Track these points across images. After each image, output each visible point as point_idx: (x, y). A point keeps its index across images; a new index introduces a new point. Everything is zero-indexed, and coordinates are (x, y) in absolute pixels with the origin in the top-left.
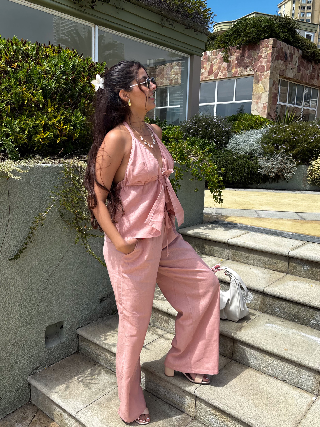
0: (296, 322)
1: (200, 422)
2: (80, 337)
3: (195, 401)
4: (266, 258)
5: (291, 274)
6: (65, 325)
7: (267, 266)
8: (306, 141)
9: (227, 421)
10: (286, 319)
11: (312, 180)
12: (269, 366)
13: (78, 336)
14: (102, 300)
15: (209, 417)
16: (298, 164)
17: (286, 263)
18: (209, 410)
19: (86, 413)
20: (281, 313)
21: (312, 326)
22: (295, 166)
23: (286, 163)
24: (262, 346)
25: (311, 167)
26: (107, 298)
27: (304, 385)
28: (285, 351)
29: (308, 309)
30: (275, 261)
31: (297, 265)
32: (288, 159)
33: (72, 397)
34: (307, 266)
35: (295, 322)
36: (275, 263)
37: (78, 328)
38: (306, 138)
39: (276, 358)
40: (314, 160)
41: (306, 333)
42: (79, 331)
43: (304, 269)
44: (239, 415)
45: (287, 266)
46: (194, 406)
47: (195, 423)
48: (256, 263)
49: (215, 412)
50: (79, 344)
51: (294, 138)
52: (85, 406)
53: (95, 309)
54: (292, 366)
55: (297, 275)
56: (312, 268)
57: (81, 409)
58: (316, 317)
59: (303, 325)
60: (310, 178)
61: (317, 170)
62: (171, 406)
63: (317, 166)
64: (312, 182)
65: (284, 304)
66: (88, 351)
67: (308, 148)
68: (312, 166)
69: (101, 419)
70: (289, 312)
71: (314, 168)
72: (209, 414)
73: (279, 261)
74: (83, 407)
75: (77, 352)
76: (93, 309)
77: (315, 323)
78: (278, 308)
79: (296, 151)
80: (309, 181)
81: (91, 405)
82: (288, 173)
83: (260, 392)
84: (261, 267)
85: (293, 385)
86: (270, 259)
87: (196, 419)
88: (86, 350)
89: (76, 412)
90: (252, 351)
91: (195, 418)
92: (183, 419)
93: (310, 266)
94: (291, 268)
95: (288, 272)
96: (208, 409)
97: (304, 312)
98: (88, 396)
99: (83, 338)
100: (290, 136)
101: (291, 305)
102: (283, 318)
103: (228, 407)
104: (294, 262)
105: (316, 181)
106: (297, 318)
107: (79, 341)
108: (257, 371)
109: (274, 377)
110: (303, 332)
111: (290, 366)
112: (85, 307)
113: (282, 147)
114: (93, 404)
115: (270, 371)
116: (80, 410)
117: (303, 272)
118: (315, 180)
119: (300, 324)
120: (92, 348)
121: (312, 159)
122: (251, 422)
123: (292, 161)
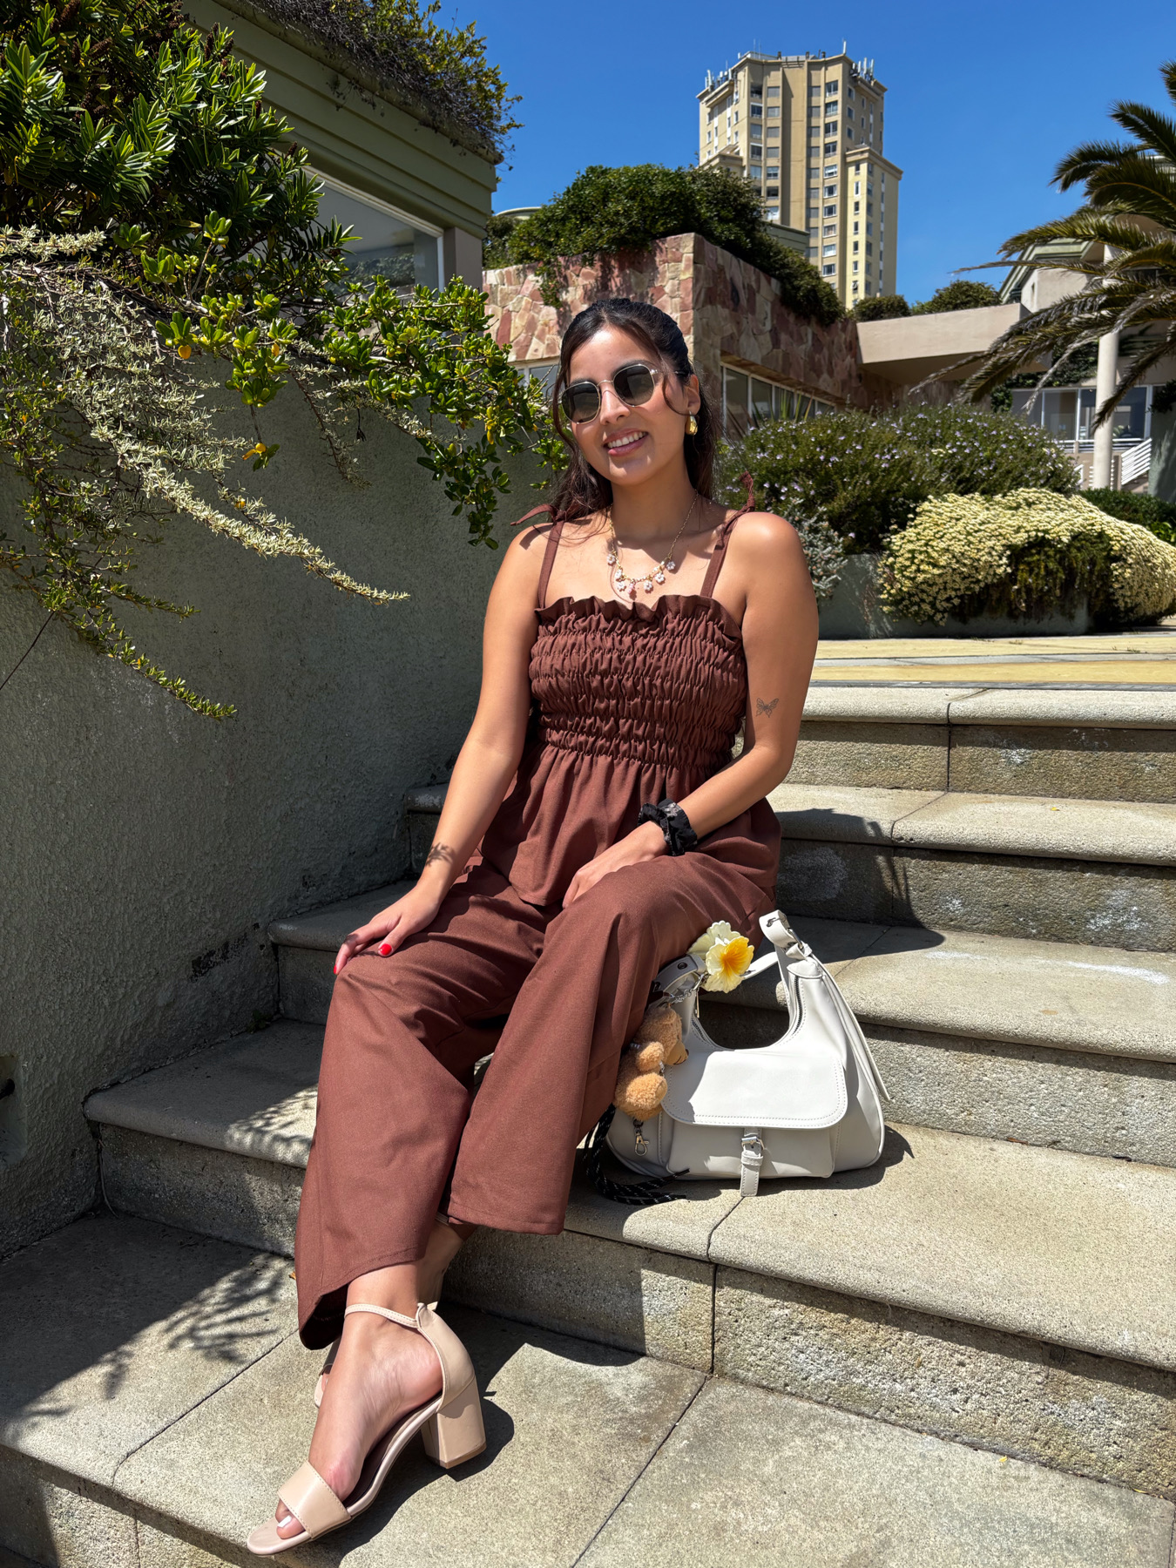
0: (1034, 937)
1: (743, 1382)
2: (106, 1133)
3: (710, 1289)
4: (858, 745)
5: (962, 791)
6: (22, 1078)
7: (865, 777)
8: (866, 467)
9: (874, 1339)
10: (991, 932)
11: (896, 602)
12: (986, 1095)
13: (95, 1128)
14: (201, 966)
15: (787, 1345)
16: (849, 551)
17: (940, 752)
18: (782, 1311)
19: (173, 1456)
20: (969, 913)
21: (1099, 941)
22: (838, 555)
23: (811, 545)
24: (950, 1015)
25: (889, 556)
26: (224, 957)
27: (1142, 1142)
28: (1049, 1018)
29: (1077, 875)
30: (897, 749)
31: (985, 749)
32: (814, 530)
33: (84, 1398)
34: (1020, 747)
35: (1027, 937)
36: (894, 758)
37: (95, 1091)
38: (866, 458)
39: (1012, 1056)
40: (896, 532)
41: (1087, 962)
42: (104, 1108)
43: (1009, 761)
44: (936, 1291)
45: (944, 762)
46: (707, 1317)
47: (722, 1391)
48: (819, 771)
49: (812, 1316)
50: (104, 1170)
51: (827, 460)
52: (161, 1425)
53: (168, 1006)
54: (1081, 1071)
55: (986, 791)
56: (1041, 753)
57: (143, 1440)
58: (1109, 897)
59: (1060, 940)
60: (889, 593)
61: (908, 563)
62: (590, 1346)
63: (909, 551)
64: (892, 608)
65: (976, 870)
66: (150, 1192)
67: (875, 493)
68: (892, 554)
69: (258, 1467)
70: (1000, 901)
71: (900, 559)
72: (781, 1333)
73: (909, 749)
74: (153, 1432)
75: (99, 1210)
76: (161, 1003)
77: (1107, 922)
78: (957, 893)
79: (837, 504)
80: (884, 603)
81: (193, 1415)
82: (819, 578)
83: (981, 1198)
84: (843, 784)
85: (1093, 1154)
86: (876, 748)
87: (723, 1375)
88: (139, 1190)
89: (113, 1463)
90: (907, 1048)
91: (712, 1369)
92: (662, 1388)
93: (1032, 747)
94: (960, 768)
95: (947, 786)
96: (776, 1312)
97: (1061, 888)
98: (174, 1379)
99: (126, 1133)
100: (814, 455)
101: (1003, 874)
102: (977, 930)
103: (880, 1270)
104: (972, 744)
105: (906, 602)
106: (1035, 917)
107: (105, 1155)
108: (935, 1132)
109: (1010, 1140)
110: (1076, 961)
111: (1077, 1075)
112: (121, 991)
113: (791, 492)
114: (202, 1408)
115: (992, 1116)
116: (132, 1446)
117: (1008, 776)
118: (903, 599)
119: (1048, 940)
120: (172, 1173)
121: (888, 531)
122: (998, 1310)
123: (829, 539)
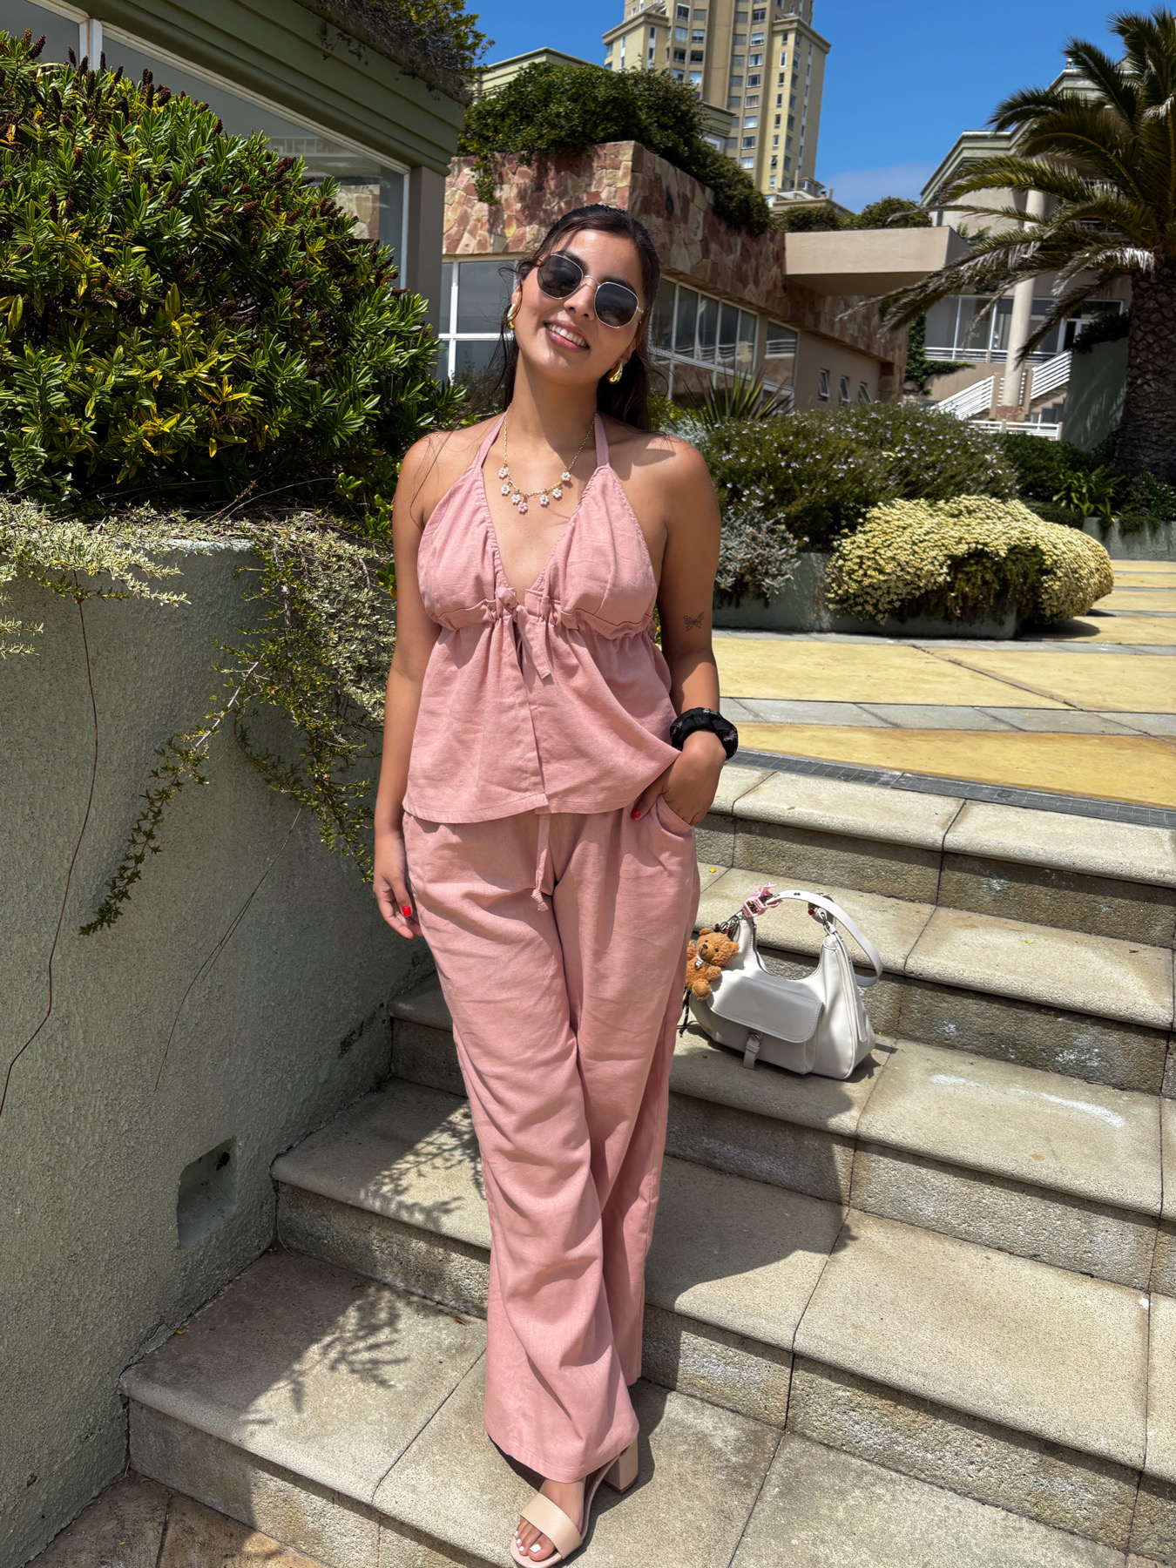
0: (1012, 1061)
1: (809, 1439)
2: (284, 1189)
3: (789, 1370)
4: (863, 858)
5: (948, 907)
6: (238, 1153)
7: (866, 884)
8: (825, 476)
9: (914, 1422)
10: (977, 1053)
11: (841, 601)
12: (984, 1214)
13: (277, 1185)
14: (346, 1045)
15: (846, 1417)
16: (802, 549)
17: (932, 873)
18: (843, 1393)
19: (413, 1482)
20: (962, 1036)
21: (1065, 1071)
22: (792, 556)
23: (768, 545)
24: (962, 1153)
25: (840, 557)
26: (360, 1035)
27: (1104, 1265)
28: (1035, 1162)
29: (1052, 1018)
30: (896, 866)
31: (969, 876)
32: (771, 531)
33: (330, 1428)
34: (1000, 877)
35: (1008, 1060)
36: (893, 872)
37: (278, 1156)
38: (824, 468)
39: (1007, 1188)
40: (846, 536)
41: (1057, 1095)
42: (287, 1171)
43: (990, 888)
44: (967, 1397)
45: (936, 881)
46: (784, 1390)
47: (795, 1446)
48: (827, 873)
49: (867, 1400)
50: (280, 1216)
52: (395, 1455)
53: (326, 1082)
54: (1061, 1207)
55: (968, 909)
56: (1017, 885)
57: (387, 1468)
58: (1075, 1039)
59: (1034, 1066)
60: (835, 592)
61: (856, 568)
62: (690, 1399)
63: (859, 557)
64: (839, 607)
65: (972, 1005)
66: (320, 1239)
67: (830, 499)
68: (843, 557)
69: (477, 1494)
70: (988, 1031)
71: (849, 563)
72: (843, 1408)
73: (907, 867)
74: (391, 1461)
75: (276, 1247)
76: (321, 1080)
77: (1072, 1057)
78: (953, 1020)
79: (795, 508)
80: (830, 601)
81: (414, 1447)
82: (774, 577)
83: (986, 1309)
84: (847, 887)
85: (1064, 1268)
86: (879, 862)
87: (793, 1432)
88: (311, 1235)
89: (370, 1488)
90: (924, 1171)
91: (785, 1427)
92: (750, 1441)
93: (1010, 879)
94: (949, 887)
95: (937, 901)
96: (840, 1393)
97: (1037, 1028)
98: (391, 1414)
99: (300, 1193)
101: (994, 1010)
102: (966, 1050)
103: (925, 1375)
104: (960, 869)
105: (851, 602)
106: (1015, 1046)
107: (283, 1204)
108: (942, 1236)
109: (999, 1249)
110: (1049, 1093)
111: (1056, 1209)
112: (298, 1076)
113: (753, 494)
114: (419, 1441)
115: (987, 1230)
116: (381, 1472)
117: (988, 899)
118: (848, 599)
119: (1024, 1065)
120: (339, 1227)
121: (838, 533)
122: (1011, 1415)
123: (784, 540)
